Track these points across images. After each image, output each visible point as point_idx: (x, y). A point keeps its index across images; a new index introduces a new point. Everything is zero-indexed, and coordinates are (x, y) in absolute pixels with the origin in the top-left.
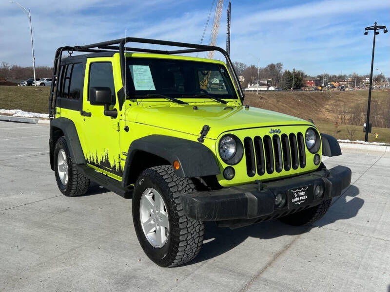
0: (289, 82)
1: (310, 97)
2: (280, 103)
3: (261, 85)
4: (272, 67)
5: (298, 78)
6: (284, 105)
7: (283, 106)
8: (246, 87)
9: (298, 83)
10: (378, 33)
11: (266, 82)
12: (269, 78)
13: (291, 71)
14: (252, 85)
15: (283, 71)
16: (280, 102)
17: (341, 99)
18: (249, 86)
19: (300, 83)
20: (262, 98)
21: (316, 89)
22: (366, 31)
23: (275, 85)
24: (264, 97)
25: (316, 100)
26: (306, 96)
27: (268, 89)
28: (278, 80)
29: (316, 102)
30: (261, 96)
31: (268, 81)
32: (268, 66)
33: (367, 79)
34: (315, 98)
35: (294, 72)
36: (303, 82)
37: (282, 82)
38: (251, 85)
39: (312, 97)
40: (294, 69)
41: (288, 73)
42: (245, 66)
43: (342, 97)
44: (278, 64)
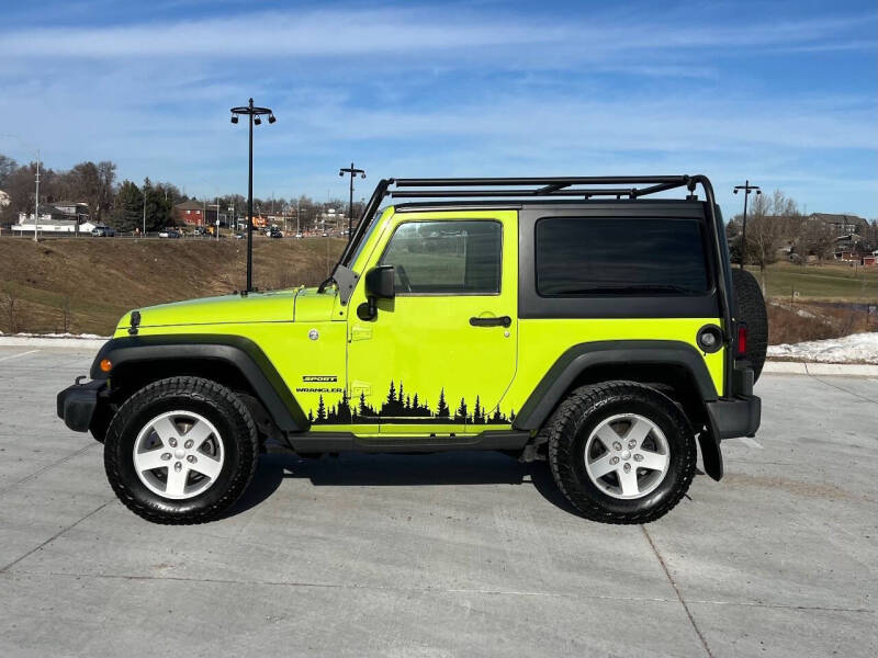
0: (135, 213)
1: (183, 251)
2: (102, 266)
3: (58, 216)
4: (88, 171)
5: (157, 204)
6: (113, 271)
7: (110, 275)
8: (15, 221)
9: (160, 215)
10: (258, 122)
11: (73, 210)
12: (80, 197)
13: (140, 185)
14: (33, 216)
15: (117, 183)
16: (103, 263)
17: (264, 258)
18: (22, 218)
19: (164, 217)
20: (47, 252)
21: (205, 232)
22: (235, 116)
23: (96, 219)
24: (54, 249)
25: (201, 259)
26: (175, 250)
27: (77, 228)
28: (105, 207)
29: (199, 265)
30: (48, 247)
31: (79, 208)
32: (77, 168)
33: (331, 211)
34: (197, 254)
35: (148, 188)
36: (172, 214)
37: (118, 210)
38: (28, 216)
39: (190, 252)
40: (147, 181)
41: (130, 189)
42: (13, 164)
43: (267, 254)
44: (102, 164)
